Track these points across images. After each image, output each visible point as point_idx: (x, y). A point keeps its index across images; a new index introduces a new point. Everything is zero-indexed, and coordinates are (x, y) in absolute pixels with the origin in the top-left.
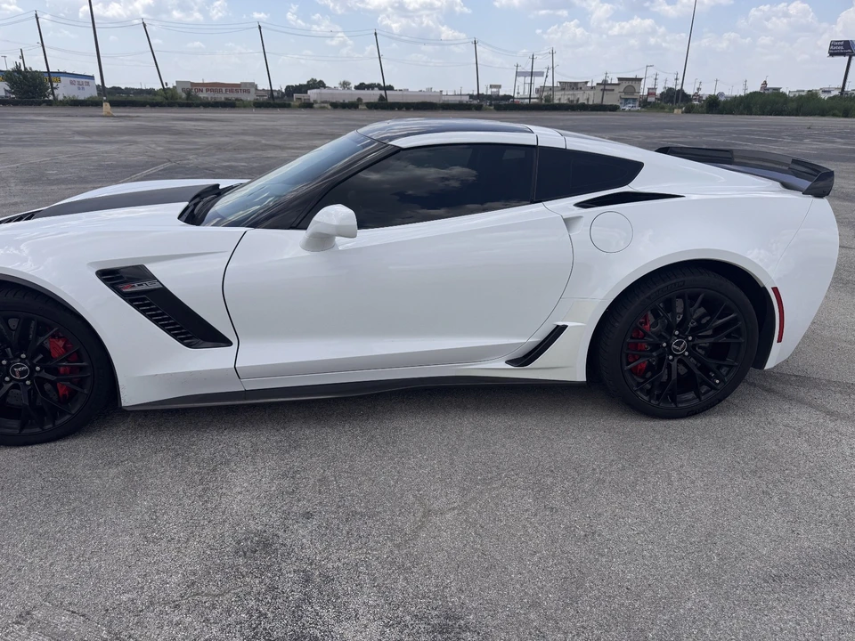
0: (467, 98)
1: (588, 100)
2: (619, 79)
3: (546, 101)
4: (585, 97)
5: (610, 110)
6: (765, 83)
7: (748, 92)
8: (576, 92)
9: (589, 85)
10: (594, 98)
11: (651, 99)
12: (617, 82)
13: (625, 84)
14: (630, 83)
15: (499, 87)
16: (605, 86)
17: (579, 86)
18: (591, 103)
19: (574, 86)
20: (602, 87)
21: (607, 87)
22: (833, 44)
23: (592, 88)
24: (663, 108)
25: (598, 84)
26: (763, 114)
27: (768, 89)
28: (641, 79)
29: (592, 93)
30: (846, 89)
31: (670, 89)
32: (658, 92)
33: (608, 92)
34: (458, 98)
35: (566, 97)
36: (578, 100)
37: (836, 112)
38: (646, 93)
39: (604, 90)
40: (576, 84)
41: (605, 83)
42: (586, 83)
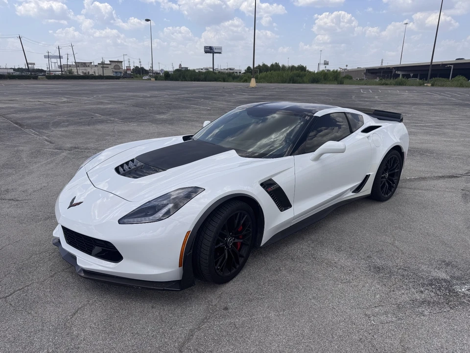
0: (12, 71)
1: (95, 72)
2: (110, 61)
3: (69, 73)
4: (93, 71)
5: (117, 79)
6: (180, 65)
7: (175, 69)
8: (86, 68)
9: (93, 64)
10: (98, 72)
11: (129, 72)
12: (109, 63)
13: (114, 64)
14: (117, 64)
15: (34, 64)
16: (103, 65)
17: (87, 65)
18: (97, 74)
19: (84, 65)
20: (102, 65)
21: (104, 66)
22: (205, 47)
23: (96, 66)
24: (137, 77)
25: (99, 64)
26: (192, 81)
27: (183, 68)
28: (122, 62)
29: (96, 68)
30: (215, 68)
31: (137, 67)
32: (132, 68)
33: (106, 68)
34: (6, 71)
35: (81, 71)
36: (89, 73)
37: (220, 79)
38: (126, 69)
39: (103, 67)
40: (85, 63)
41: (103, 63)
42: (91, 63)
